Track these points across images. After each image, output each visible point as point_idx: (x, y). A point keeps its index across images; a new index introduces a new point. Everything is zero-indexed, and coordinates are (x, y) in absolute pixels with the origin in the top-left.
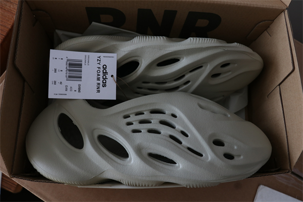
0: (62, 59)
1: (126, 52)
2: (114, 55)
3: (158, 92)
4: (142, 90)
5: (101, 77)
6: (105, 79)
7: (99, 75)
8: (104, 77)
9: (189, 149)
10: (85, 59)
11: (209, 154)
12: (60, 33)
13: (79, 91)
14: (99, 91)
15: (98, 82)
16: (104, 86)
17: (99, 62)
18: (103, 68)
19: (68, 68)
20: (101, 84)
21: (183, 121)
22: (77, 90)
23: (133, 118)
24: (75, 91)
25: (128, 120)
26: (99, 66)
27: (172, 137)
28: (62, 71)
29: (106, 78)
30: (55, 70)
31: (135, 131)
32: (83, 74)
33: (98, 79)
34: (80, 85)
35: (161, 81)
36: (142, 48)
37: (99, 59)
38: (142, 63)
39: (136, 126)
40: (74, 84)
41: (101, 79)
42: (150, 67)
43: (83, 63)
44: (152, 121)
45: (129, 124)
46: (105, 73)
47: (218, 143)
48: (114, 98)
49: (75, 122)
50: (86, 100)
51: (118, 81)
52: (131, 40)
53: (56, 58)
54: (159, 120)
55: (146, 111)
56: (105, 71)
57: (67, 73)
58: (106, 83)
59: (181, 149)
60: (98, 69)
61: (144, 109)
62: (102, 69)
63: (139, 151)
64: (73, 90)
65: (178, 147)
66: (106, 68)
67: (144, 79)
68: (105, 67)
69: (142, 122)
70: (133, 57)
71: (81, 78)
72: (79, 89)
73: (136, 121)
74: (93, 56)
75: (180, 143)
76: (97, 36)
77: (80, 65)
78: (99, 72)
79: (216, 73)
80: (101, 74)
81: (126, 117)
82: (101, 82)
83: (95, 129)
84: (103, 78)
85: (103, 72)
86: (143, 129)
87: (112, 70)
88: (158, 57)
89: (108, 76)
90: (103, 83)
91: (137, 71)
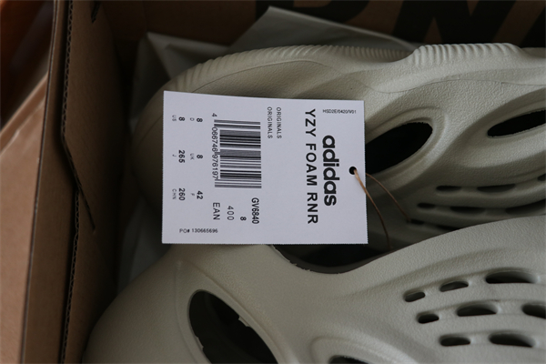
0: (200, 120)
1: (396, 96)
2: (356, 105)
4: (434, 212)
5: (319, 173)
6: (331, 180)
7: (312, 168)
8: (330, 174)
10: (270, 118)
12: (160, 42)
13: (255, 220)
14: (314, 219)
15: (312, 189)
16: (331, 200)
17: (310, 127)
18: (325, 146)
19: (219, 148)
20: (321, 195)
22: (250, 217)
23: (430, 302)
24: (244, 219)
25: (420, 306)
26: (311, 139)
28: (200, 157)
29: (333, 178)
30: (182, 154)
31: (449, 341)
32: (266, 166)
33: (312, 181)
34: (255, 201)
36: (446, 80)
37: (311, 118)
38: (441, 128)
39: (449, 324)
40: (239, 197)
41: (321, 181)
42: (466, 140)
43: (263, 132)
44: (499, 308)
45: (426, 318)
46: (331, 162)
48: (362, 238)
49: (247, 319)
52: (406, 56)
53: (182, 119)
54: (520, 304)
56: (329, 156)
57: (215, 165)
58: (334, 191)
60: (308, 150)
61: (467, 271)
62: (320, 150)
64: (237, 216)
66: (333, 146)
67: (443, 179)
68: (329, 142)
69: (467, 311)
70: (416, 109)
71: (259, 177)
72: (255, 212)
73: (447, 308)
74: (293, 110)
76: (302, 48)
77: (255, 139)
78: (311, 157)
80: (319, 163)
81: (412, 296)
82: (319, 189)
83: (316, 339)
84: (326, 178)
85: (325, 159)
86: (475, 333)
87: (352, 152)
88: (496, 107)
89: (342, 171)
90: (327, 191)
91: (423, 155)
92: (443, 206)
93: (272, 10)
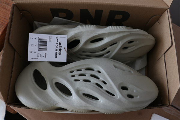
0: (36, 38)
1: (73, 35)
2: (66, 36)
3: (92, 57)
4: (83, 56)
5: (58, 49)
6: (60, 50)
7: (57, 48)
8: (60, 49)
9: (107, 91)
10: (49, 38)
11: (118, 95)
13: (45, 57)
14: (56, 57)
15: (56, 51)
16: (60, 54)
17: (57, 40)
18: (59, 43)
19: (39, 44)
20: (58, 53)
21: (104, 75)
22: (44, 56)
23: (75, 73)
24: (43, 57)
25: (73, 74)
26: (57, 42)
27: (97, 84)
28: (35, 45)
29: (61, 49)
30: (32, 45)
31: (76, 80)
32: (48, 47)
33: (56, 50)
34: (46, 53)
35: (93, 51)
36: (82, 32)
37: (57, 38)
38: (81, 41)
39: (77, 77)
40: (43, 53)
41: (58, 50)
42: (86, 43)
43: (48, 41)
44: (86, 75)
45: (73, 76)
46: (60, 47)
47: (124, 88)
48: (65, 61)
49: (43, 75)
50: (50, 62)
51: (68, 51)
52: (75, 27)
53: (32, 38)
55: (83, 68)
56: (60, 45)
57: (38, 47)
58: (61, 52)
59: (102, 91)
60: (56, 44)
61: (82, 68)
63: (78, 92)
64: (42, 56)
65: (100, 90)
66: (61, 44)
67: (83, 50)
68: (60, 43)
69: (80, 75)
70: (77, 37)
71: (47, 49)
72: (45, 55)
73: (77, 74)
74: (54, 37)
75: (102, 87)
76: (56, 25)
78: (57, 46)
79: (125, 47)
81: (72, 72)
82: (58, 52)
83: (53, 79)
84: (59, 49)
85: (59, 46)
86: (81, 79)
87: (65, 45)
88: (91, 37)
89: (62, 48)
90: (59, 52)
91: (79, 46)
92: (84, 55)
93: (55, 17)
